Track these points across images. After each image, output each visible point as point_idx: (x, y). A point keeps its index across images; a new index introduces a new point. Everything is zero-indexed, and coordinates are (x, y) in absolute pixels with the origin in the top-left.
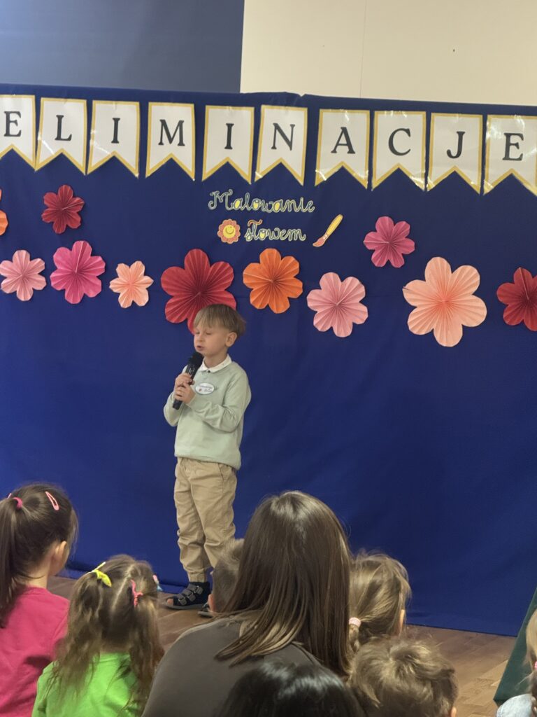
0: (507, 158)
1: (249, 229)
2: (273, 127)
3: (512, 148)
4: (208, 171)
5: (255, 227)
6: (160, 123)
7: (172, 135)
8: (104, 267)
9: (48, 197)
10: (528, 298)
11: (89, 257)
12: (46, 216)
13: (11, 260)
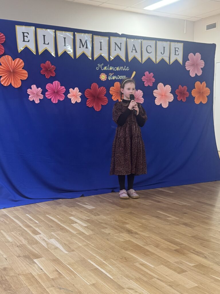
0: (175, 54)
1: (109, 76)
2: (115, 43)
3: (176, 52)
5: (111, 75)
6: (79, 40)
8: (65, 90)
9: (42, 65)
10: (182, 93)
11: (60, 86)
12: (42, 72)
13: (31, 89)
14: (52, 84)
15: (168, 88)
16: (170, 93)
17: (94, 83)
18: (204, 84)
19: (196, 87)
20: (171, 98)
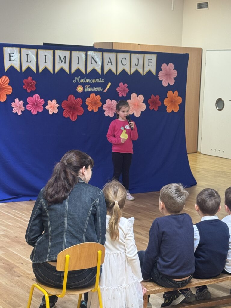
0: (149, 66)
1: (85, 88)
2: (91, 58)
3: (150, 63)
4: (73, 71)
5: (87, 87)
6: (59, 57)
7: (62, 60)
8: (44, 102)
9: (25, 81)
10: (155, 102)
11: (39, 99)
12: (24, 87)
13: (15, 102)
14: (33, 97)
15: (141, 97)
16: (143, 102)
17: (71, 95)
18: (176, 93)
19: (168, 96)
20: (144, 107)
